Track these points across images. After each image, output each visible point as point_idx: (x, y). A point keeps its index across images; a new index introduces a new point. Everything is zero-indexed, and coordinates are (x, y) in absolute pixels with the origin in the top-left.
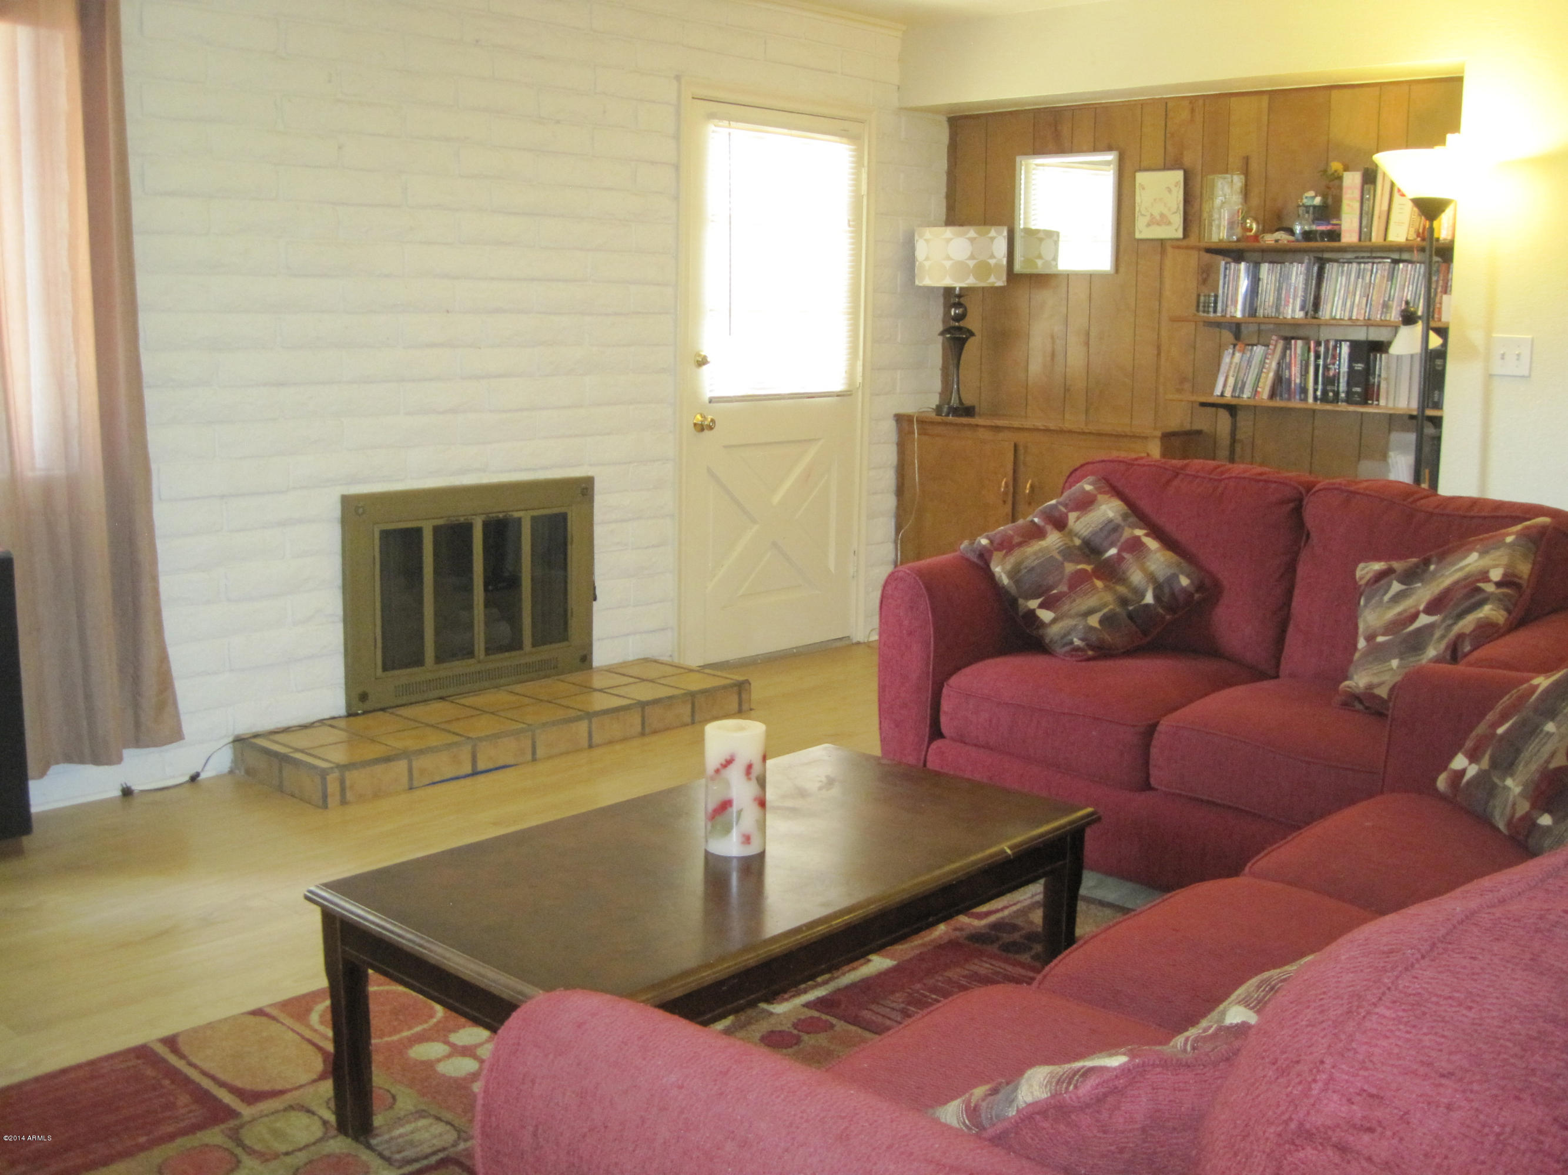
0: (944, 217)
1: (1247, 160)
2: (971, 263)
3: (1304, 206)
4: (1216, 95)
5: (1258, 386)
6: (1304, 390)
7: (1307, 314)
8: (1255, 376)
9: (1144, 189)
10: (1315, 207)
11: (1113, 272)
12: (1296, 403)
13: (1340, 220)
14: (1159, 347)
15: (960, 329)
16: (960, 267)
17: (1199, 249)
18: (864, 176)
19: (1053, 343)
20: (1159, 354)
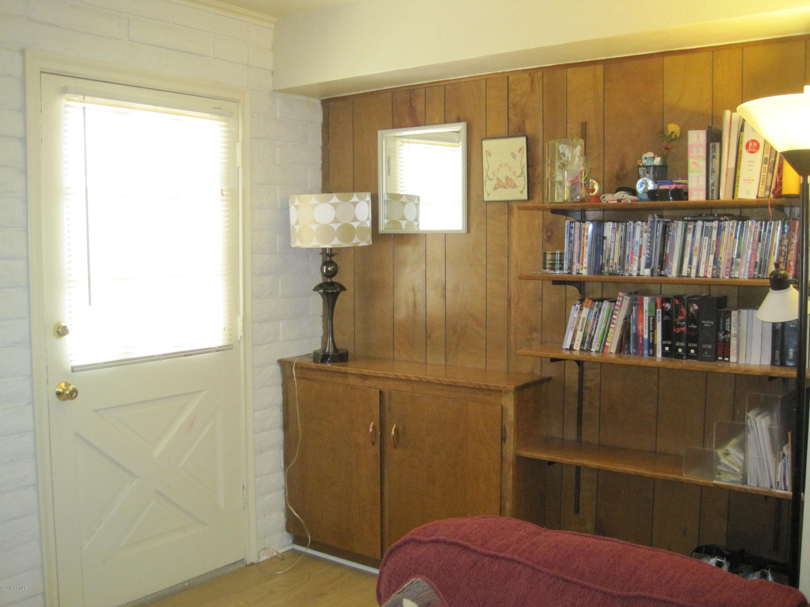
0: (320, 186)
1: (584, 126)
2: (336, 226)
3: (644, 166)
4: (553, 67)
5: (606, 341)
6: (652, 346)
7: (652, 271)
8: (602, 330)
9: (490, 155)
10: (655, 167)
11: (465, 231)
12: (645, 360)
13: (687, 179)
14: (509, 300)
15: (332, 284)
16: (326, 229)
17: (544, 209)
18: (239, 150)
19: (415, 295)
20: (509, 306)
